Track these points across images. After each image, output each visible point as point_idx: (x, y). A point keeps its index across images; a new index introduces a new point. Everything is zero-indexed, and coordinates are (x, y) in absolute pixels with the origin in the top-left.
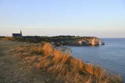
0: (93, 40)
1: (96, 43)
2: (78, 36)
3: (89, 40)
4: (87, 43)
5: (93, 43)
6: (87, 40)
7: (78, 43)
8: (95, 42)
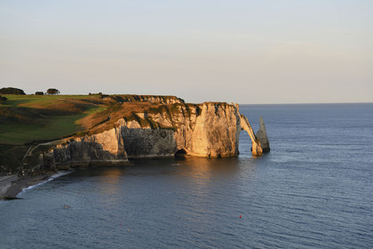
0: (200, 122)
1: (219, 145)
2: (52, 91)
3: (167, 123)
4: (156, 149)
5: (200, 147)
6: (156, 118)
7: (94, 144)
8: (214, 136)
